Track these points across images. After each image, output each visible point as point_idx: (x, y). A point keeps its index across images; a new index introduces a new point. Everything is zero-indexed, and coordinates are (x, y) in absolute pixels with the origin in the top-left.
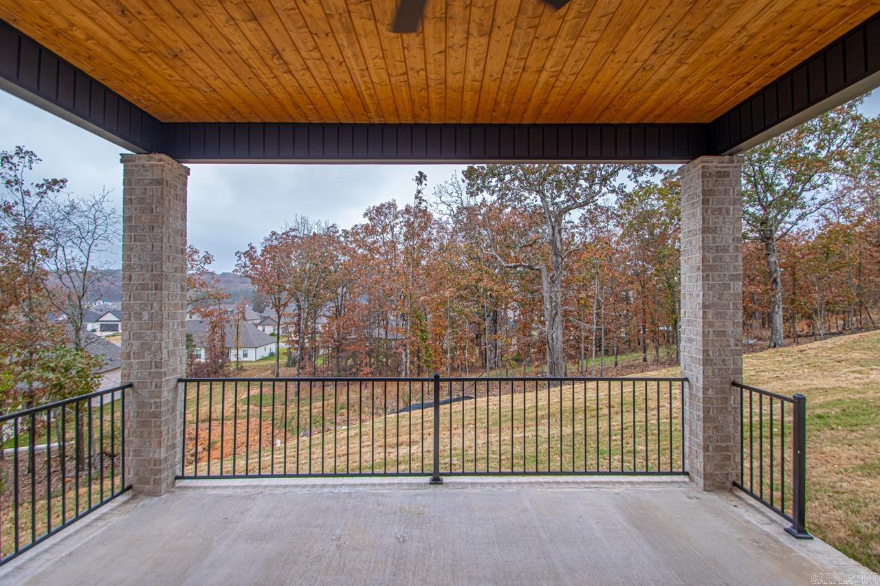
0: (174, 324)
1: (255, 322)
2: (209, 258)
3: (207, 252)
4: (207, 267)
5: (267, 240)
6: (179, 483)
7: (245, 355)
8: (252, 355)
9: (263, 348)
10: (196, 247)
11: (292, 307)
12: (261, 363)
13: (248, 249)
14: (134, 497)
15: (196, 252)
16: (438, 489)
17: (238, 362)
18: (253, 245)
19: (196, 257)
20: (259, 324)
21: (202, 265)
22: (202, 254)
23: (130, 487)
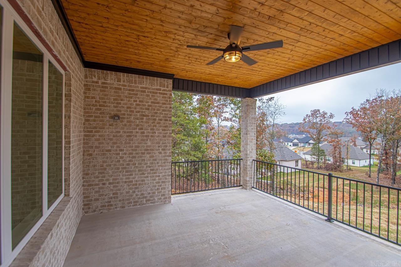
0: (251, 144)
1: (362, 147)
2: (332, 116)
3: (331, 113)
4: (331, 120)
5: (362, 104)
6: (253, 189)
7: (353, 163)
8: (357, 164)
9: (365, 160)
10: (326, 111)
11: (379, 140)
12: (362, 168)
13: (352, 110)
14: (242, 188)
15: (326, 114)
16: (328, 224)
17: (347, 165)
18: (354, 108)
19: (326, 116)
20: (364, 148)
21: (329, 119)
22: (329, 114)
23: (242, 186)
